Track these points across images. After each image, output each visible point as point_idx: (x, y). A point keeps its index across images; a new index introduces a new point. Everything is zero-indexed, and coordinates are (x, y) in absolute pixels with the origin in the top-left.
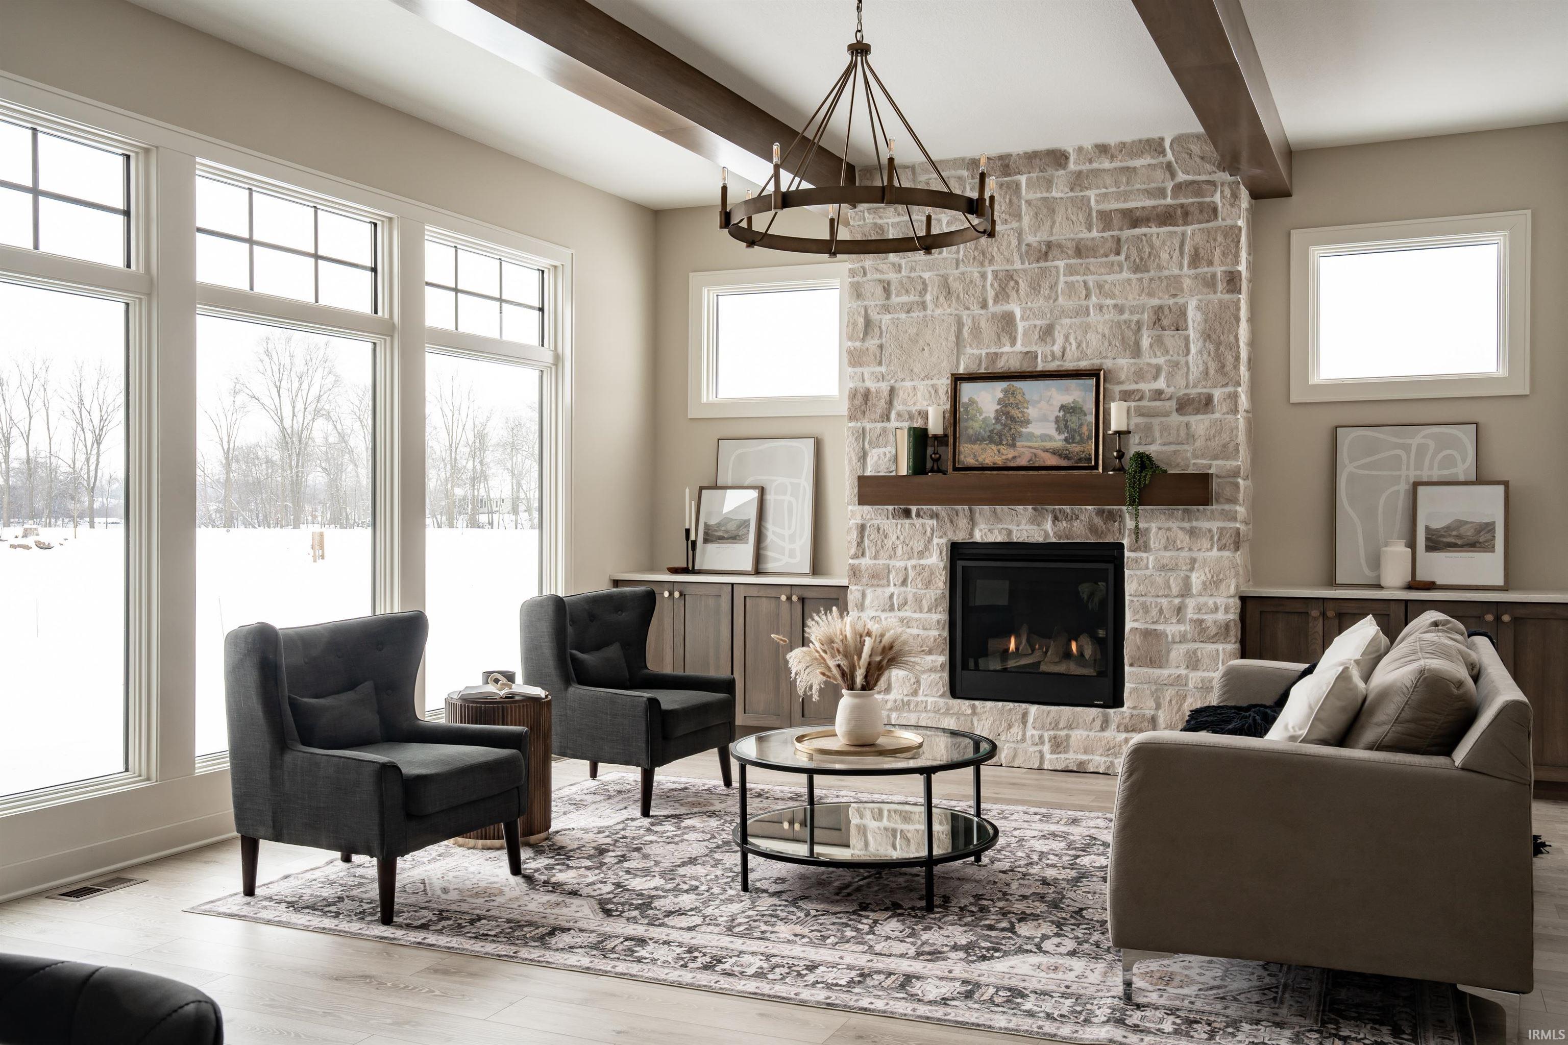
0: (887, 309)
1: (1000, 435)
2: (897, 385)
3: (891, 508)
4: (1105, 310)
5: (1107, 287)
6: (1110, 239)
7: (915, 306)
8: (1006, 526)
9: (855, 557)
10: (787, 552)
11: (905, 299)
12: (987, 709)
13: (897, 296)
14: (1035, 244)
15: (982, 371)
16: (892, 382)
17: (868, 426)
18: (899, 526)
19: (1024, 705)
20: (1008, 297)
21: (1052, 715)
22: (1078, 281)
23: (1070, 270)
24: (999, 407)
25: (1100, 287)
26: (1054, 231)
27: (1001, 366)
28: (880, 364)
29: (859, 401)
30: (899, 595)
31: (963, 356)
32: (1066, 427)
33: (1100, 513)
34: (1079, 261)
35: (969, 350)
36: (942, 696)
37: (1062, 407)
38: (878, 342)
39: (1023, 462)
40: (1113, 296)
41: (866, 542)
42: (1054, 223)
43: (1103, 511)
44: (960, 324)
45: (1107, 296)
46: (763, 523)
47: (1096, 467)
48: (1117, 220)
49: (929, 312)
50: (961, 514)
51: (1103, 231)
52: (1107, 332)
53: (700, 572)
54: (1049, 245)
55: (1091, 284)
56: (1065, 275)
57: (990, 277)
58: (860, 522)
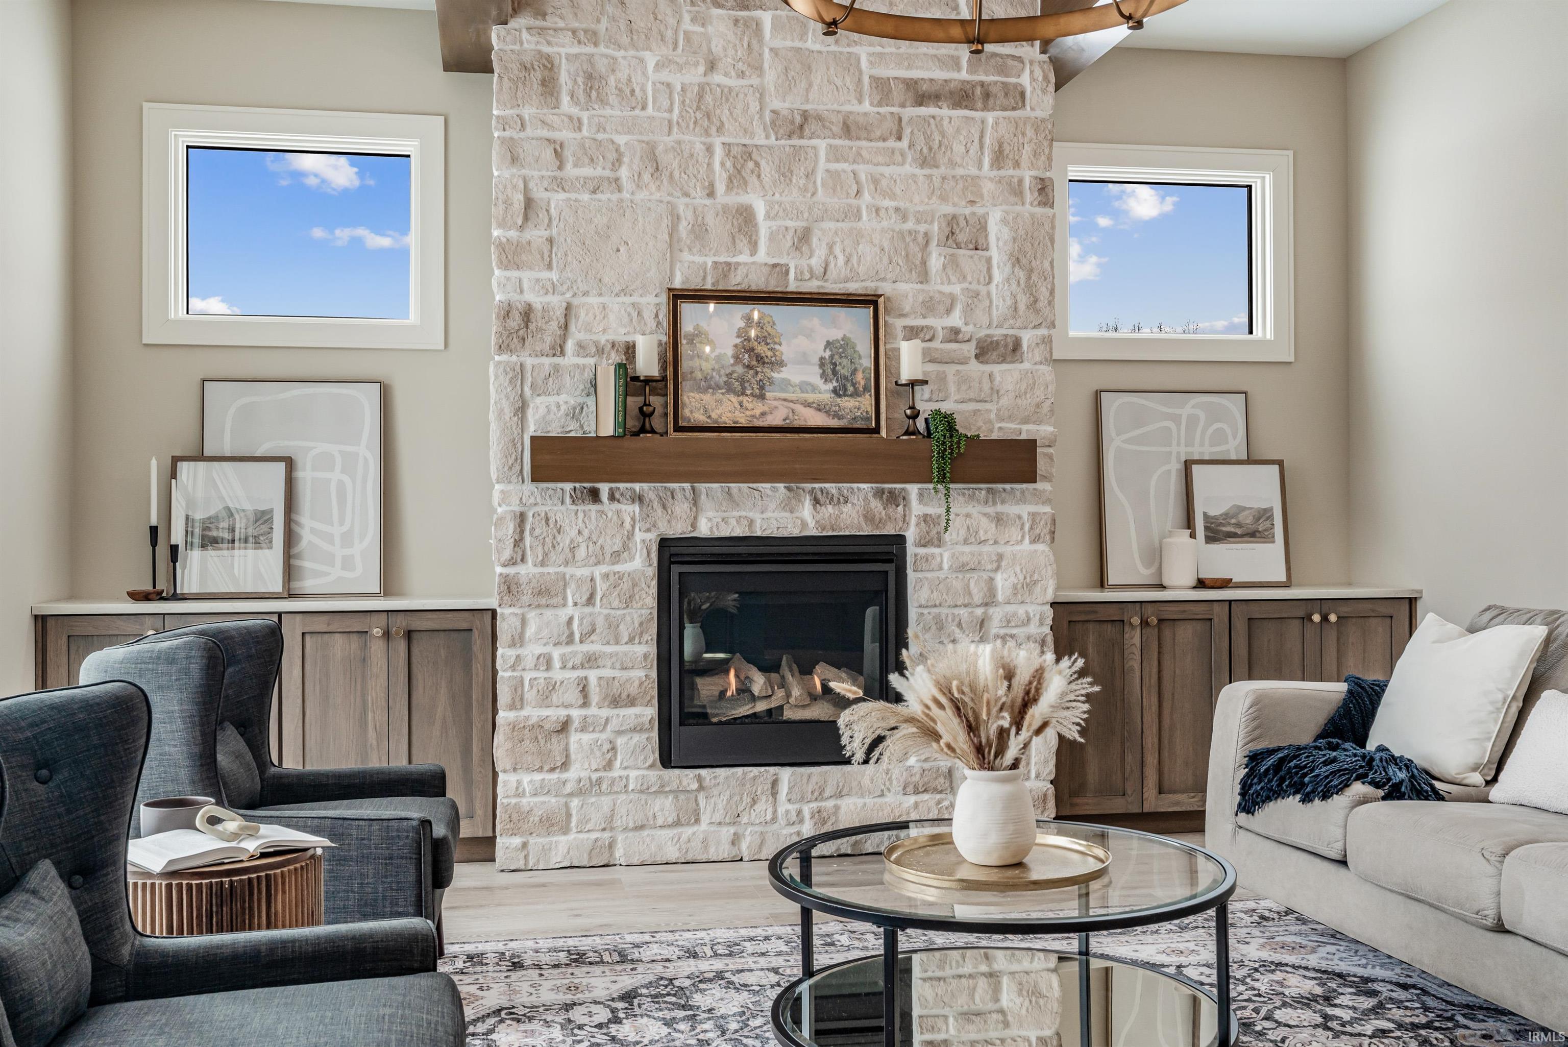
0: (560, 184)
1: (742, 381)
2: (575, 302)
3: (568, 486)
4: (882, 213)
5: (884, 183)
6: (888, 116)
7: (606, 184)
8: (744, 514)
9: (512, 562)
10: (338, 562)
11: (587, 171)
12: (721, 779)
13: (575, 165)
14: (785, 112)
15: (709, 287)
16: (568, 295)
17: (529, 362)
18: (581, 515)
19: (772, 769)
20: (746, 183)
21: (814, 779)
22: (844, 171)
23: (836, 155)
24: (738, 341)
25: (876, 181)
26: (811, 97)
27: (736, 282)
28: (549, 267)
29: (515, 322)
30: (581, 620)
31: (678, 265)
32: (835, 373)
33: (879, 493)
34: (847, 143)
35: (686, 256)
36: (652, 766)
37: (828, 344)
38: (546, 234)
39: (775, 420)
40: (893, 197)
41: (528, 540)
42: (810, 85)
43: (882, 491)
44: (676, 218)
45: (884, 195)
46: (294, 516)
47: (877, 430)
48: (898, 92)
49: (626, 195)
50: (679, 496)
51: (880, 104)
52: (886, 245)
53: (184, 598)
54: (805, 115)
55: (863, 177)
56: (828, 160)
57: (719, 152)
58: (518, 509)
